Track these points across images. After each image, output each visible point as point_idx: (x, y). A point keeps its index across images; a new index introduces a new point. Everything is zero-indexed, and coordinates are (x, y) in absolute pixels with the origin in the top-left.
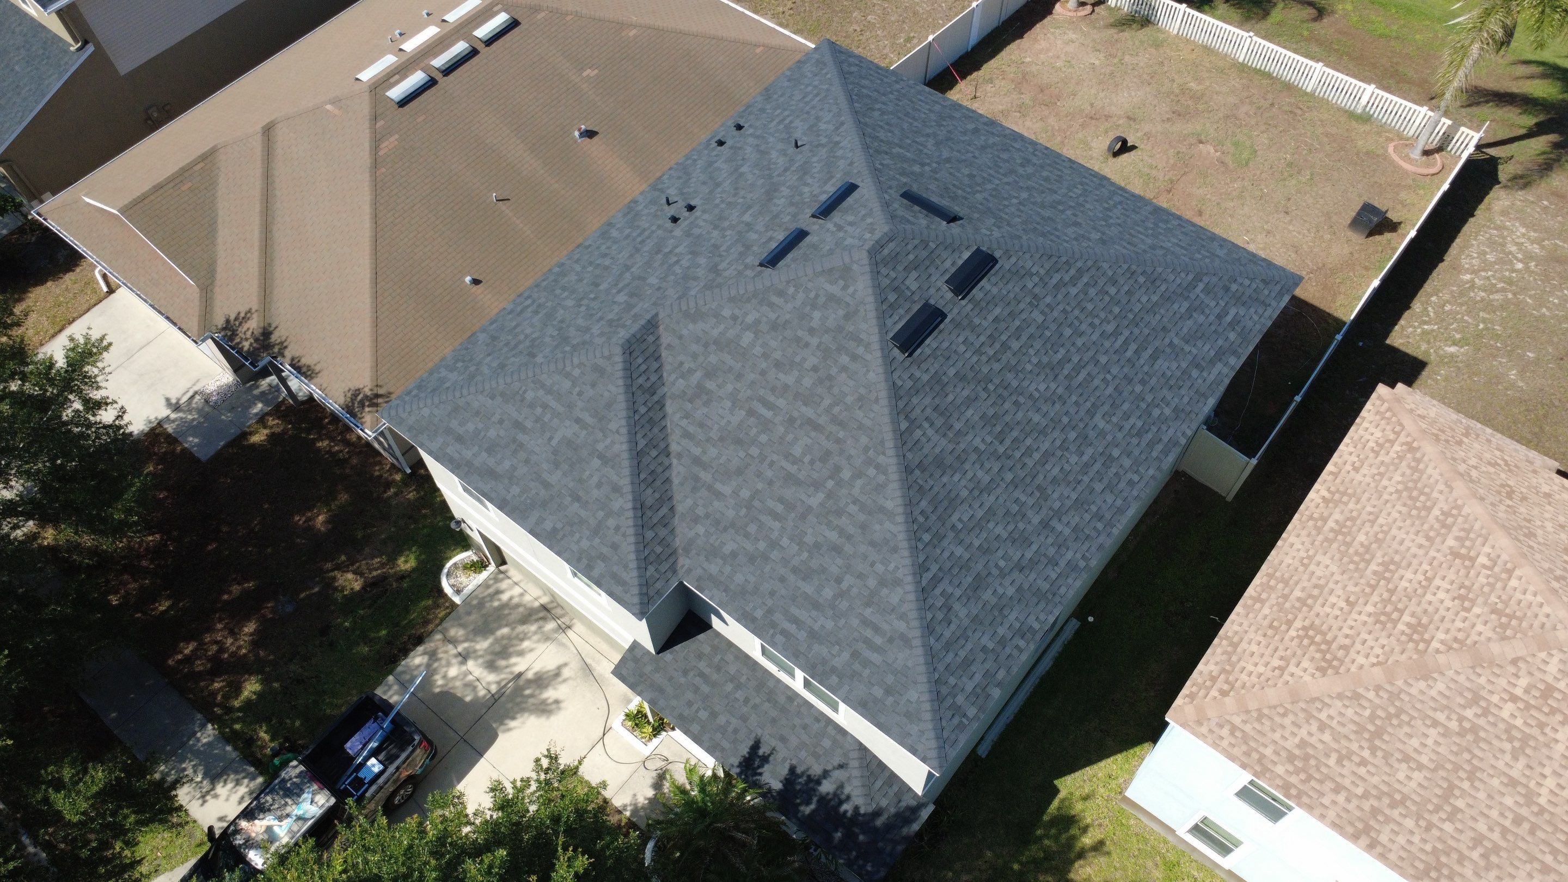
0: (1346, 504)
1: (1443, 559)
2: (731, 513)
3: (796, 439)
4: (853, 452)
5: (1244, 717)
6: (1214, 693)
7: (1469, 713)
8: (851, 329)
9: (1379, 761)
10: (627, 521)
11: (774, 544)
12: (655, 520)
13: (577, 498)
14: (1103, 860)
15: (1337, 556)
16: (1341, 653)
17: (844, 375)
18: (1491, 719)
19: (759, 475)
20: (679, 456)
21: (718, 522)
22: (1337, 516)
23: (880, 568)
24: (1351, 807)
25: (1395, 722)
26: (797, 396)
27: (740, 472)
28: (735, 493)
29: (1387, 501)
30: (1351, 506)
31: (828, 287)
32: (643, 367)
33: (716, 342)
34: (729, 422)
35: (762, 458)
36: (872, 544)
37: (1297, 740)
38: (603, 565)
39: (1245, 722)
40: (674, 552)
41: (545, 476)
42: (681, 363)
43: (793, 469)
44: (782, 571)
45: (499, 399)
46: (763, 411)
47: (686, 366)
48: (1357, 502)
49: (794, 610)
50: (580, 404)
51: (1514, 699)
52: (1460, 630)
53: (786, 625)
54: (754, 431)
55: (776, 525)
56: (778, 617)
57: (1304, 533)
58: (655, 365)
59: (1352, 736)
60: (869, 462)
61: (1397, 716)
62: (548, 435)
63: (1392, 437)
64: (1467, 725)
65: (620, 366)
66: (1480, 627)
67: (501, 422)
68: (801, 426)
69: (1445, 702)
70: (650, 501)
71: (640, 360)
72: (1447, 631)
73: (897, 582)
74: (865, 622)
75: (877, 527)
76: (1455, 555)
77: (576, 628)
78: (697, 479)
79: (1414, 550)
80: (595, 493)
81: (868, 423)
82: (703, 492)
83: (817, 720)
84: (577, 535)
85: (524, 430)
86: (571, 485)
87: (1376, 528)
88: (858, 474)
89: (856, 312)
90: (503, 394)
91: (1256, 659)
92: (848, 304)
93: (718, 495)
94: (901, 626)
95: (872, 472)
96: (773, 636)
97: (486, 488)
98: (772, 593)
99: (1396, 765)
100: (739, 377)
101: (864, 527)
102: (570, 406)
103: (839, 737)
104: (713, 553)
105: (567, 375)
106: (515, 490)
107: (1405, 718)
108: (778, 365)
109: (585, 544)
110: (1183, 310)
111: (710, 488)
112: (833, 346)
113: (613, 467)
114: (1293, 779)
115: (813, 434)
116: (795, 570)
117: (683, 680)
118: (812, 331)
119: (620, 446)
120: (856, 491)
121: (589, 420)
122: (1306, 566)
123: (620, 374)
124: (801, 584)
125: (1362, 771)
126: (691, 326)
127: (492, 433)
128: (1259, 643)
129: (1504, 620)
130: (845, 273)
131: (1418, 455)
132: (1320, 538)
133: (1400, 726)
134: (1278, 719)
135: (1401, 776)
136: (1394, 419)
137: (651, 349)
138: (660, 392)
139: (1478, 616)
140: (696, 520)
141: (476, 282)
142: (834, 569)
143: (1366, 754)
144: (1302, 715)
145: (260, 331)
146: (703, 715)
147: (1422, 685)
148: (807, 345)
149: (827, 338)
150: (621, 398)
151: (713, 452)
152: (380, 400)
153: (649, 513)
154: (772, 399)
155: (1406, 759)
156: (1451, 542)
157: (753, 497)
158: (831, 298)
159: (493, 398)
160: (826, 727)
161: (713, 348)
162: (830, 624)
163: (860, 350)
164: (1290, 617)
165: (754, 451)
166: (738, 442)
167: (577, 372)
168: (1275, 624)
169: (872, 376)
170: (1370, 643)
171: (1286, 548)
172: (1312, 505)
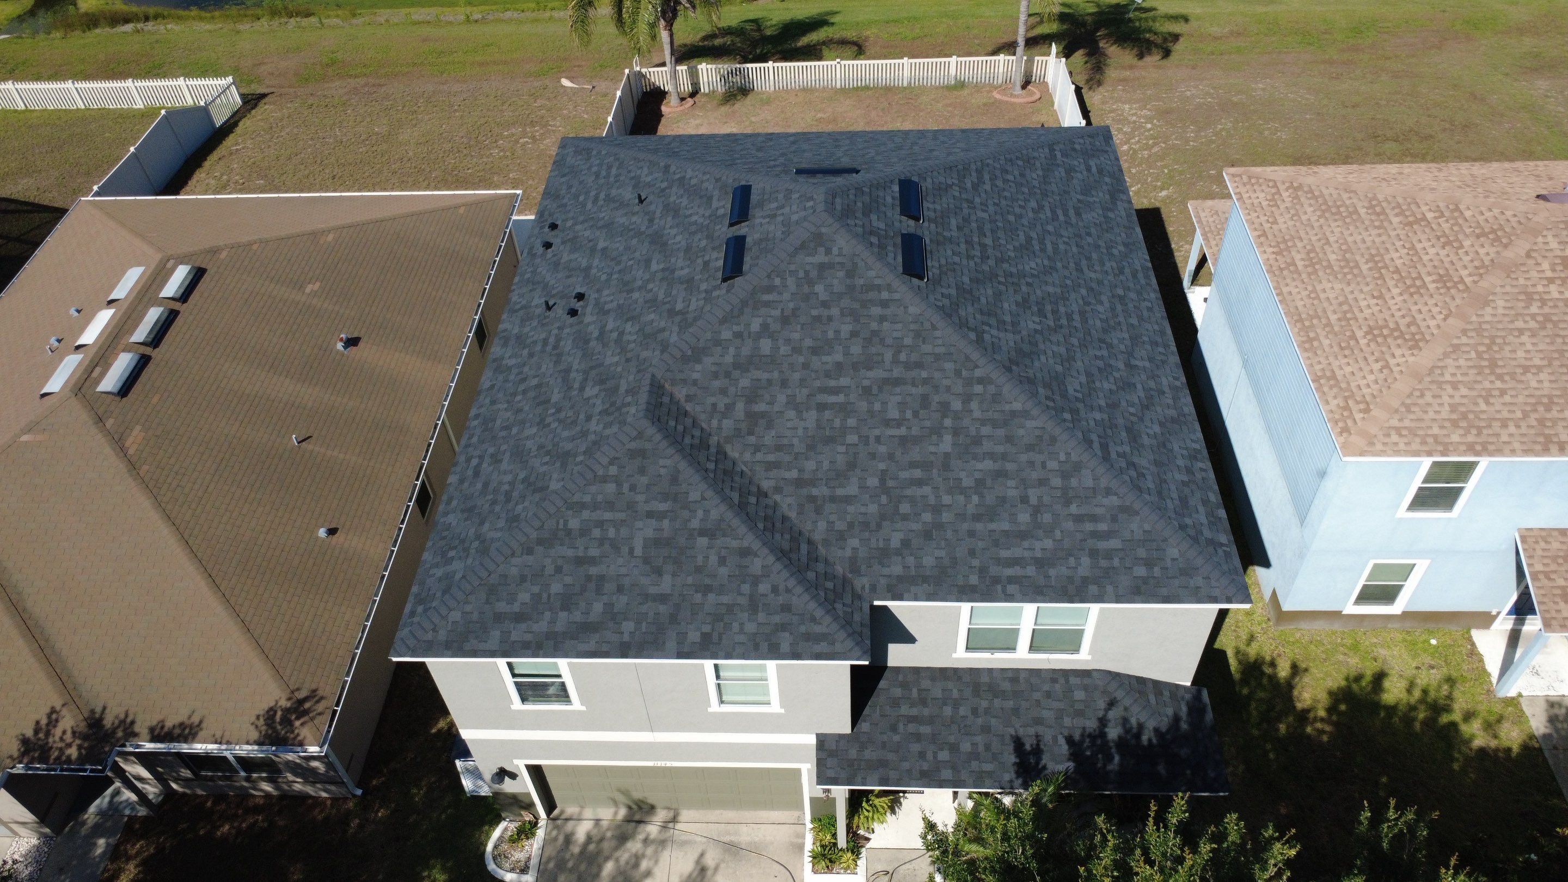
0: (1295, 246)
1: (1404, 232)
2: (873, 508)
3: (884, 403)
4: (946, 382)
5: (1397, 416)
6: (1358, 416)
7: (1534, 309)
8: (861, 282)
9: (1512, 384)
10: (781, 576)
11: (937, 509)
12: (804, 559)
13: (707, 589)
14: (1307, 679)
15: (1331, 278)
16: (1413, 329)
17: (886, 325)
18: (1550, 304)
19: (873, 456)
20: (778, 490)
21: (865, 525)
22: (1297, 257)
23: (1053, 465)
24: (1524, 430)
25: (1496, 348)
26: (855, 367)
27: (852, 465)
28: (862, 487)
29: (1321, 227)
30: (1299, 244)
31: (809, 259)
32: (680, 428)
33: (736, 365)
34: (805, 429)
35: (865, 440)
36: (1030, 448)
37: (1447, 408)
38: (787, 635)
39: (1401, 420)
40: (845, 581)
41: (653, 590)
42: (714, 405)
43: (903, 431)
44: (965, 526)
45: (539, 550)
46: (832, 399)
47: (721, 407)
48: (1301, 239)
49: (1004, 554)
50: (640, 498)
51: (1551, 280)
52: (1472, 261)
53: (1009, 572)
54: (837, 422)
55: (927, 490)
56: (994, 570)
57: (1289, 281)
58: (689, 421)
59: (1479, 378)
60: (969, 382)
61: (1494, 343)
62: (625, 550)
63: (1273, 190)
64: (1540, 318)
65: (658, 437)
66: (1482, 251)
67: (559, 570)
68: (880, 389)
69: (1513, 312)
70: (786, 546)
71: (672, 423)
72: (1465, 267)
73: (1078, 467)
74: (1078, 519)
75: (1021, 432)
76: (1410, 224)
77: (681, 818)
78: (812, 499)
79: (1377, 240)
80: (723, 571)
81: (942, 350)
82: (829, 507)
83: (1054, 681)
84: (736, 626)
85: (592, 561)
86: (690, 580)
87: (1335, 246)
88: (967, 398)
89: (855, 265)
90: (540, 542)
91: (1359, 375)
92: (842, 264)
93: (848, 500)
94: (1114, 501)
95: (978, 389)
96: (1004, 591)
97: (592, 646)
98: (972, 553)
99: (1523, 378)
100: (784, 384)
101: (1009, 439)
102: (631, 506)
103: (1087, 681)
104: (884, 554)
105: (605, 479)
106: (628, 626)
107: (1499, 341)
108: (815, 351)
109: (751, 627)
110: (1063, 174)
111: (833, 499)
112: (856, 305)
113: (724, 535)
114: (1470, 439)
115: (898, 390)
116: (977, 518)
117: (896, 738)
118: (825, 305)
119: (717, 511)
120: (977, 414)
121: (663, 507)
122: (1318, 298)
123: (665, 443)
124: (993, 526)
125: (1507, 399)
126: (698, 367)
127: (556, 588)
128: (1348, 364)
129: (1491, 236)
130: (818, 239)
131: (1306, 189)
132: (1304, 276)
133: (1501, 349)
134: (1421, 401)
135: (1534, 384)
136: (1261, 181)
137: (674, 408)
138: (713, 440)
139: (1473, 246)
140: (841, 536)
141: (332, 532)
142: (1012, 493)
143: (1498, 384)
144: (1434, 387)
145: (83, 724)
146: (944, 755)
147: (1489, 310)
148: (830, 319)
149: (845, 302)
150: (683, 465)
151: (810, 465)
152: (307, 705)
153: (794, 556)
154: (832, 383)
155: (1526, 369)
156: (1396, 220)
157: (883, 481)
158: (822, 267)
159: (530, 551)
160: (1067, 681)
161: (736, 373)
162: (1048, 543)
163: (885, 295)
164: (1348, 334)
165: (852, 438)
166: (829, 440)
167: (613, 470)
168: (1343, 345)
169: (912, 310)
170: (1424, 309)
171: (1288, 298)
172: (1272, 262)
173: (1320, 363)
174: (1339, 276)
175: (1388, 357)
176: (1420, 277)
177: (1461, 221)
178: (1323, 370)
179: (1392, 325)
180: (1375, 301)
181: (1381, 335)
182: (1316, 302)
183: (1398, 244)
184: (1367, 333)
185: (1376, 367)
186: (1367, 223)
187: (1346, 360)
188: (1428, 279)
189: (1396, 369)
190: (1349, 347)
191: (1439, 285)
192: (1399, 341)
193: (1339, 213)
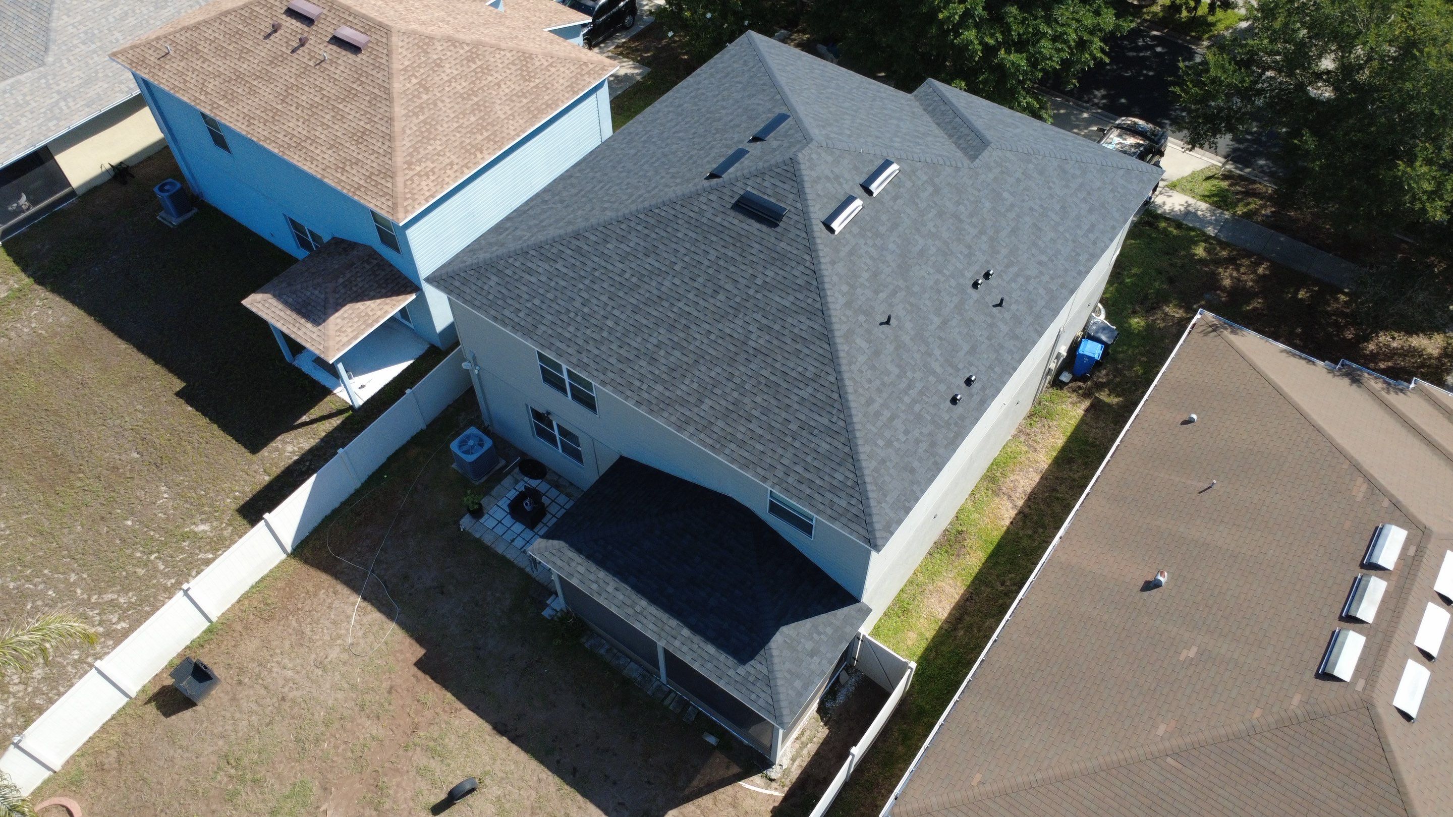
0: (469, 144)
6: (591, 66)
22: (480, 138)
29: (445, 136)
30: (468, 141)
48: (463, 142)
52: (450, 51)
57: (504, 135)
63: (416, 178)
66: (440, 48)
72: (457, 52)
76: (427, 90)
79: (447, 101)
87: (461, 121)
122: (512, 114)
128: (557, 82)
129: (425, 47)
139: (436, 54)
164: (535, 90)
168: (544, 89)
170: (500, 61)
171: (519, 129)
172: (490, 151)
173: (563, 95)
174: (489, 110)
175: (543, 67)
176: (474, 70)
177: (415, 65)
178: (568, 92)
179: (519, 72)
180: (503, 86)
181: (528, 75)
182: (516, 114)
183: (447, 89)
184: (530, 81)
185: (553, 70)
186: (432, 112)
187: (556, 85)
188: (474, 66)
189: (551, 61)
190: (545, 86)
191: (477, 60)
192: (529, 65)
193: (428, 130)
